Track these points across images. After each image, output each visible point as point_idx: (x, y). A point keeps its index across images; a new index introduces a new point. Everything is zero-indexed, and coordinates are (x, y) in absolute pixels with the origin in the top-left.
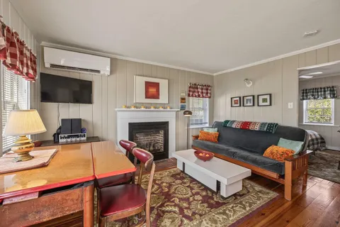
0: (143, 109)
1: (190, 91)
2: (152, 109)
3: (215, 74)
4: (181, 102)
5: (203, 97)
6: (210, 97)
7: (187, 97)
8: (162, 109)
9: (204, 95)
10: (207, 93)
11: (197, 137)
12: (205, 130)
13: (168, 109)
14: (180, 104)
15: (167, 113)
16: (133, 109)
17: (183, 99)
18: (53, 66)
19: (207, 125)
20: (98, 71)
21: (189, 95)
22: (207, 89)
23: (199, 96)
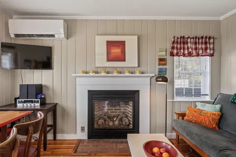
0: (103, 74)
1: (173, 48)
2: (115, 74)
3: (221, 18)
4: (159, 65)
5: (198, 55)
6: (212, 55)
7: (169, 58)
8: (128, 74)
9: (201, 52)
10: (206, 49)
11: (183, 115)
12: (199, 106)
13: (137, 74)
14: (158, 67)
15: (137, 79)
16: (91, 74)
17: (162, 61)
18: (17, 36)
19: (208, 99)
20: (53, 36)
21: (172, 54)
22: (206, 43)
23: (190, 54)
